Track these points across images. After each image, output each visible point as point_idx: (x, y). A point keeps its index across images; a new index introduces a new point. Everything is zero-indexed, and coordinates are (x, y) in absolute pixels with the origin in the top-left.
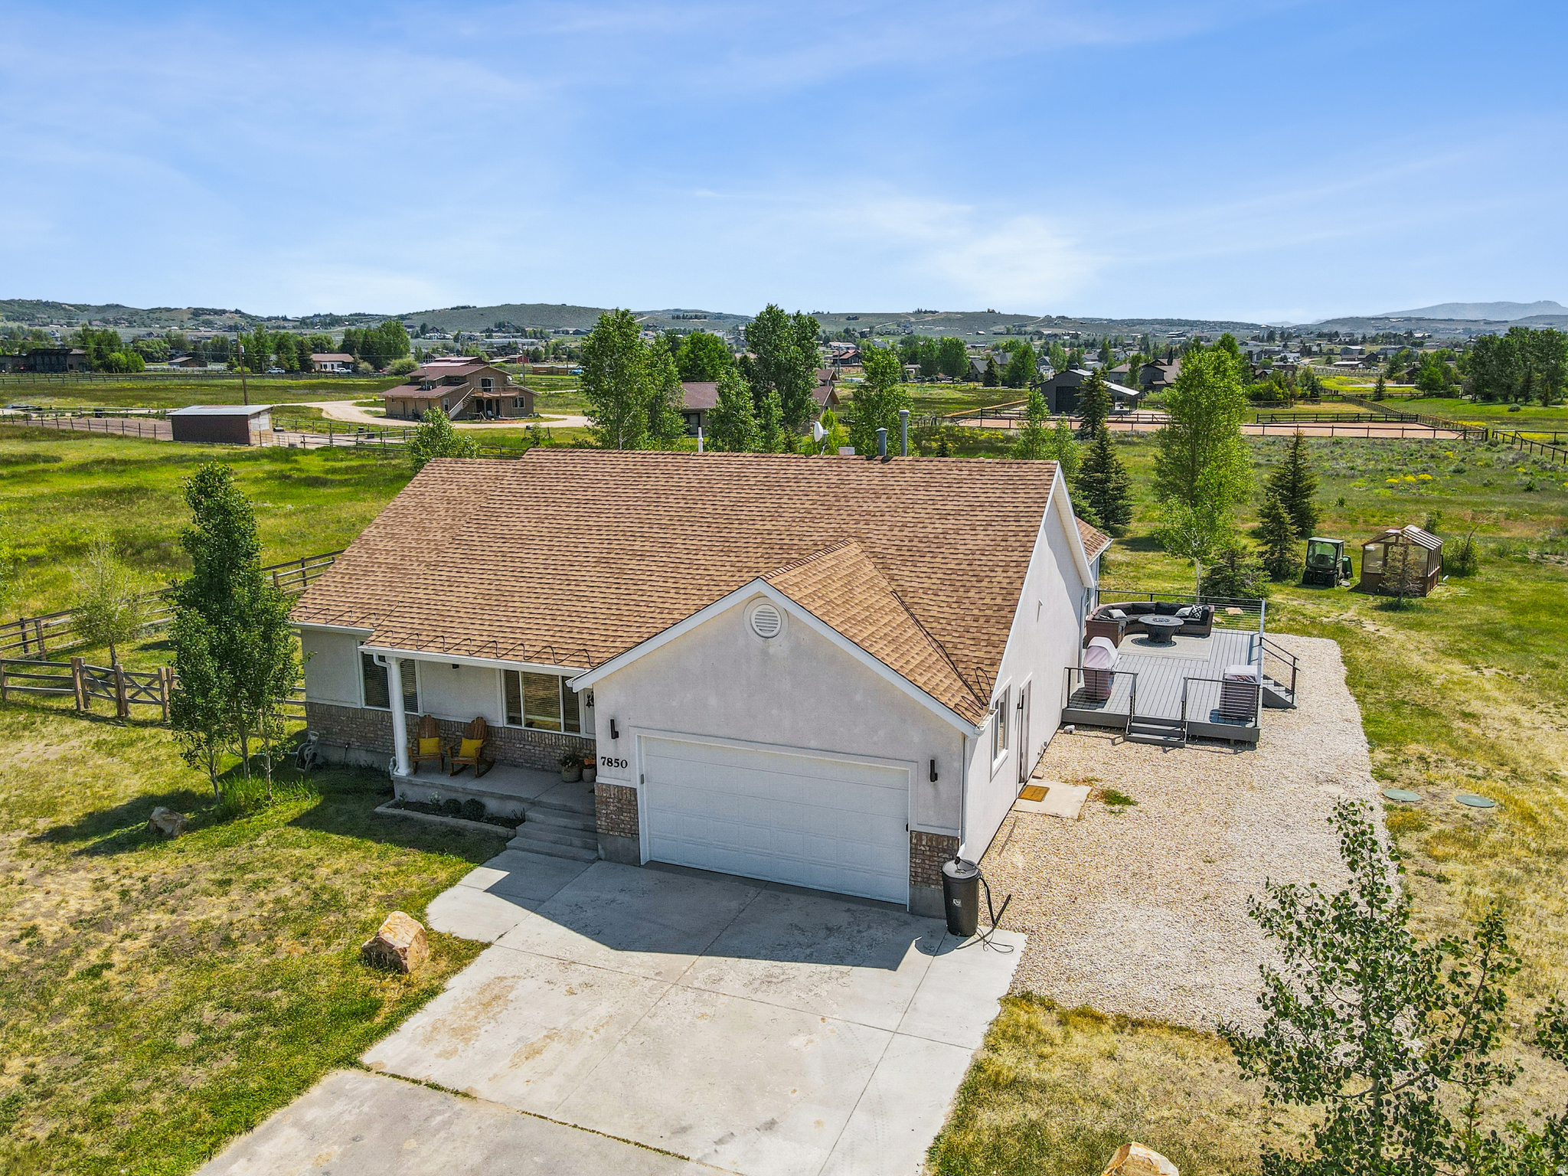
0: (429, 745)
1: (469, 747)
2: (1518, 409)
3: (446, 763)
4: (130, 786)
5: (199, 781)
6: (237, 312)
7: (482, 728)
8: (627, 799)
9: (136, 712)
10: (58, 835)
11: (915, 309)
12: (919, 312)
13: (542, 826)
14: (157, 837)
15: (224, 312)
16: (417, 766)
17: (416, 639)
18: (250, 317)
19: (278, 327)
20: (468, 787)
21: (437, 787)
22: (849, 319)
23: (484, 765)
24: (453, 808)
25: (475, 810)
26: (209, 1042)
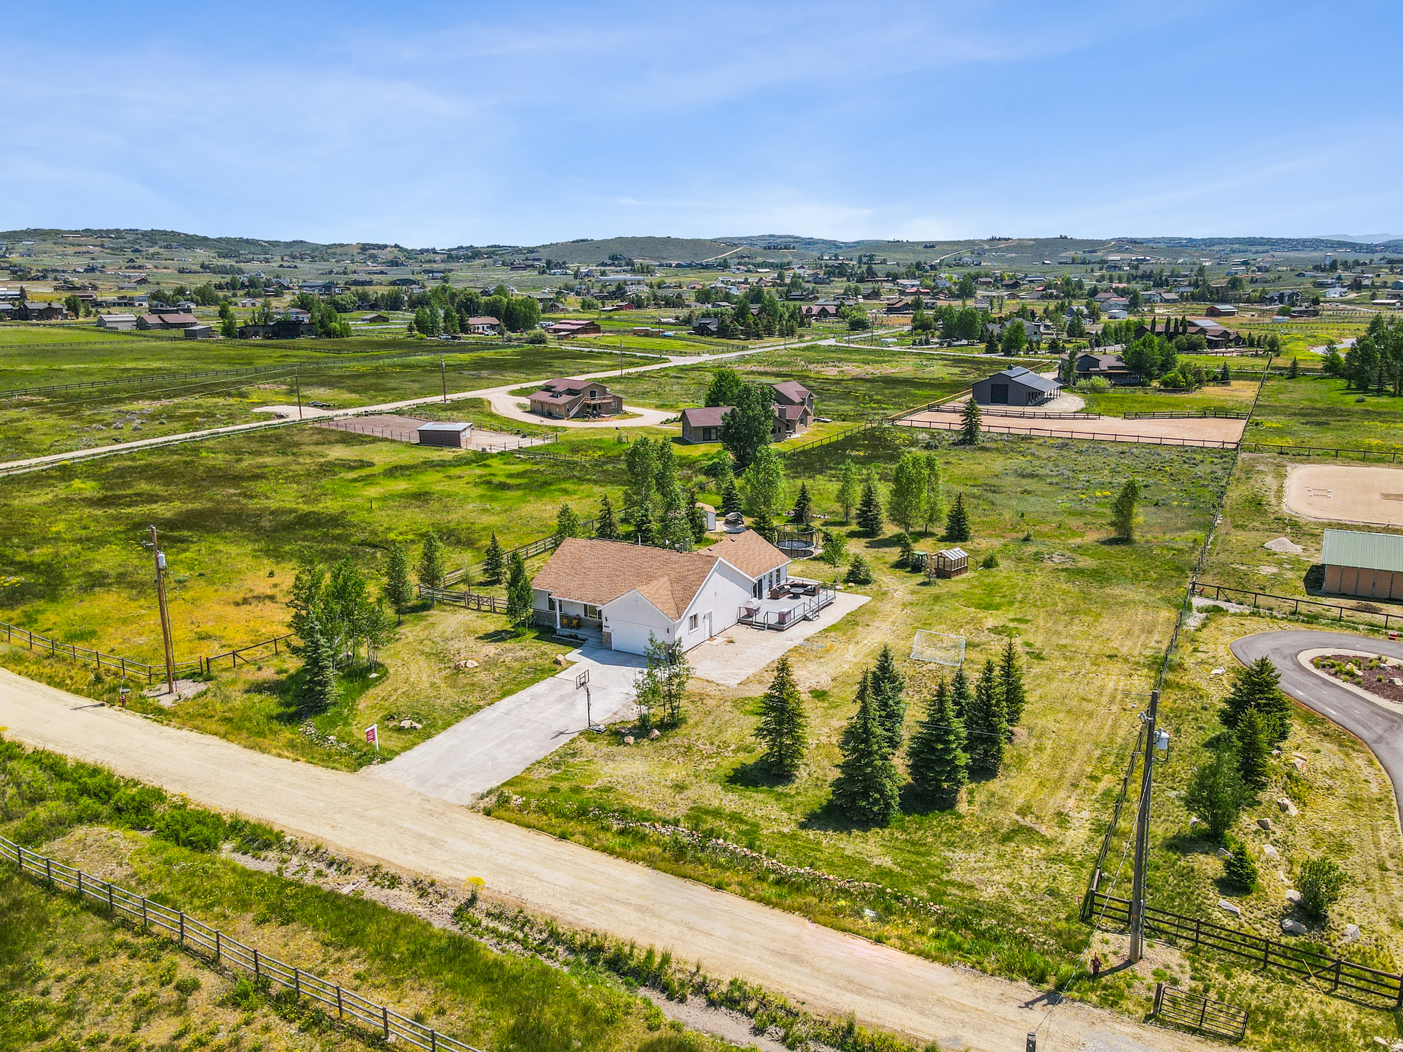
0: (565, 621)
1: (575, 622)
2: (1363, 401)
3: (569, 626)
4: (492, 629)
5: (509, 627)
6: (396, 246)
7: (578, 618)
8: (609, 635)
9: (483, 608)
10: (480, 638)
11: (989, 237)
12: (993, 239)
13: (591, 641)
14: (503, 639)
15: (385, 246)
16: (562, 626)
17: (563, 595)
18: (406, 250)
19: (430, 261)
20: (574, 632)
21: (567, 631)
22: (926, 247)
23: (579, 626)
24: (571, 636)
25: (576, 637)
26: (527, 673)
